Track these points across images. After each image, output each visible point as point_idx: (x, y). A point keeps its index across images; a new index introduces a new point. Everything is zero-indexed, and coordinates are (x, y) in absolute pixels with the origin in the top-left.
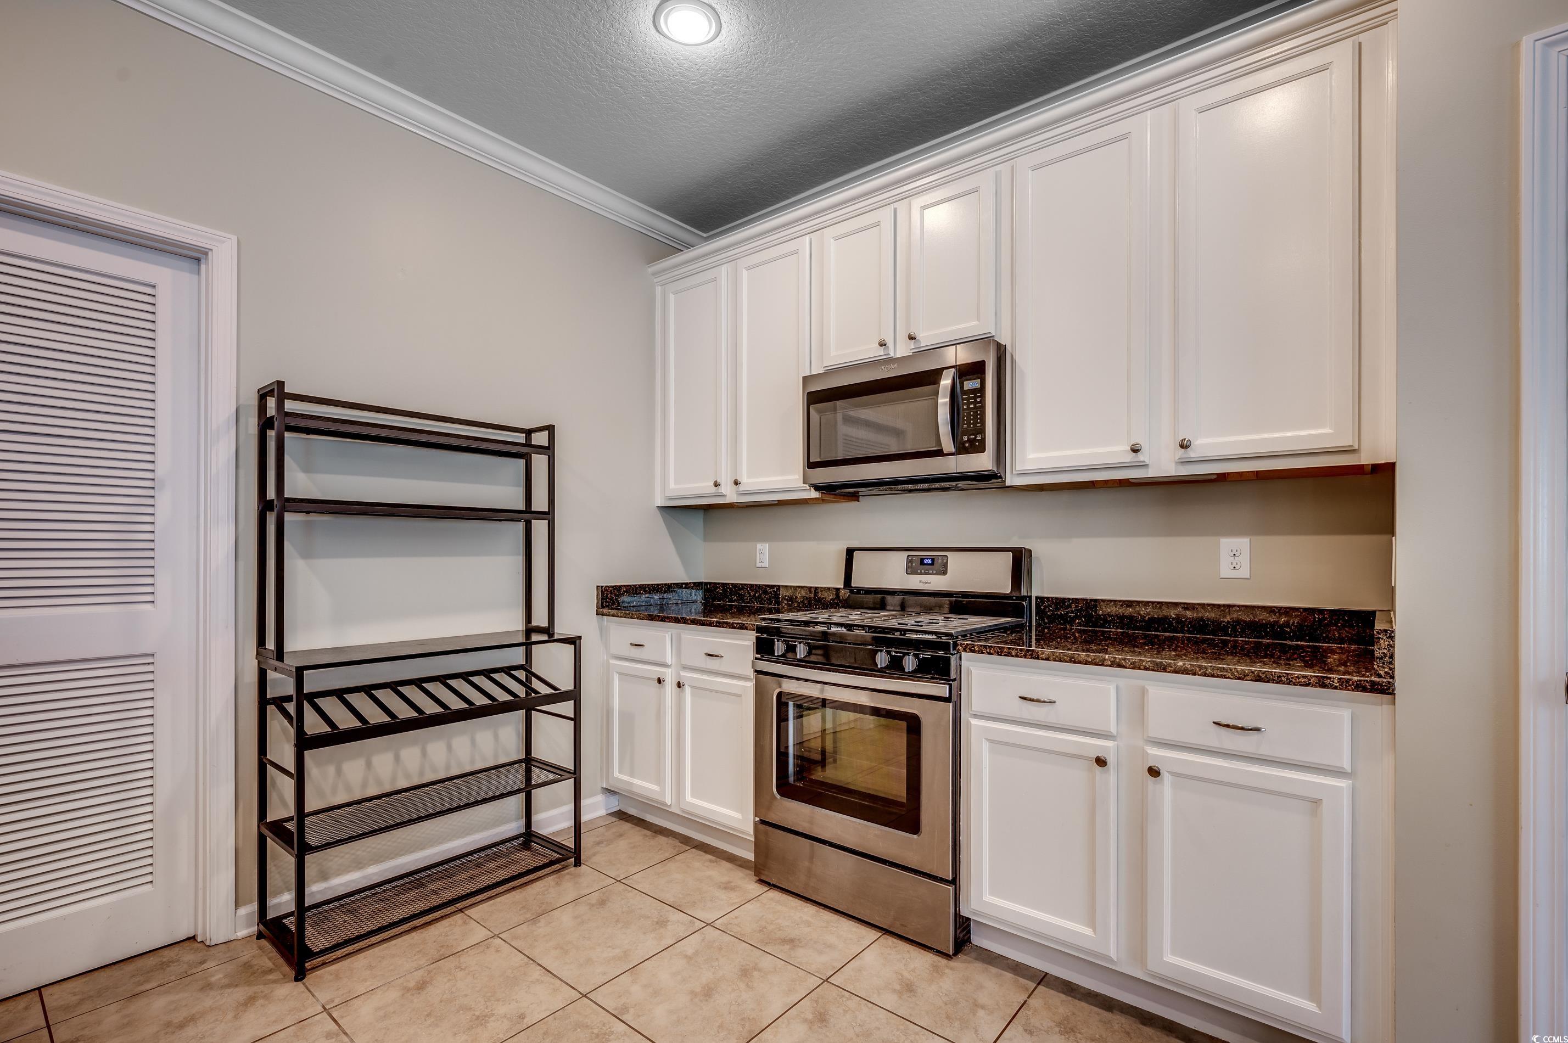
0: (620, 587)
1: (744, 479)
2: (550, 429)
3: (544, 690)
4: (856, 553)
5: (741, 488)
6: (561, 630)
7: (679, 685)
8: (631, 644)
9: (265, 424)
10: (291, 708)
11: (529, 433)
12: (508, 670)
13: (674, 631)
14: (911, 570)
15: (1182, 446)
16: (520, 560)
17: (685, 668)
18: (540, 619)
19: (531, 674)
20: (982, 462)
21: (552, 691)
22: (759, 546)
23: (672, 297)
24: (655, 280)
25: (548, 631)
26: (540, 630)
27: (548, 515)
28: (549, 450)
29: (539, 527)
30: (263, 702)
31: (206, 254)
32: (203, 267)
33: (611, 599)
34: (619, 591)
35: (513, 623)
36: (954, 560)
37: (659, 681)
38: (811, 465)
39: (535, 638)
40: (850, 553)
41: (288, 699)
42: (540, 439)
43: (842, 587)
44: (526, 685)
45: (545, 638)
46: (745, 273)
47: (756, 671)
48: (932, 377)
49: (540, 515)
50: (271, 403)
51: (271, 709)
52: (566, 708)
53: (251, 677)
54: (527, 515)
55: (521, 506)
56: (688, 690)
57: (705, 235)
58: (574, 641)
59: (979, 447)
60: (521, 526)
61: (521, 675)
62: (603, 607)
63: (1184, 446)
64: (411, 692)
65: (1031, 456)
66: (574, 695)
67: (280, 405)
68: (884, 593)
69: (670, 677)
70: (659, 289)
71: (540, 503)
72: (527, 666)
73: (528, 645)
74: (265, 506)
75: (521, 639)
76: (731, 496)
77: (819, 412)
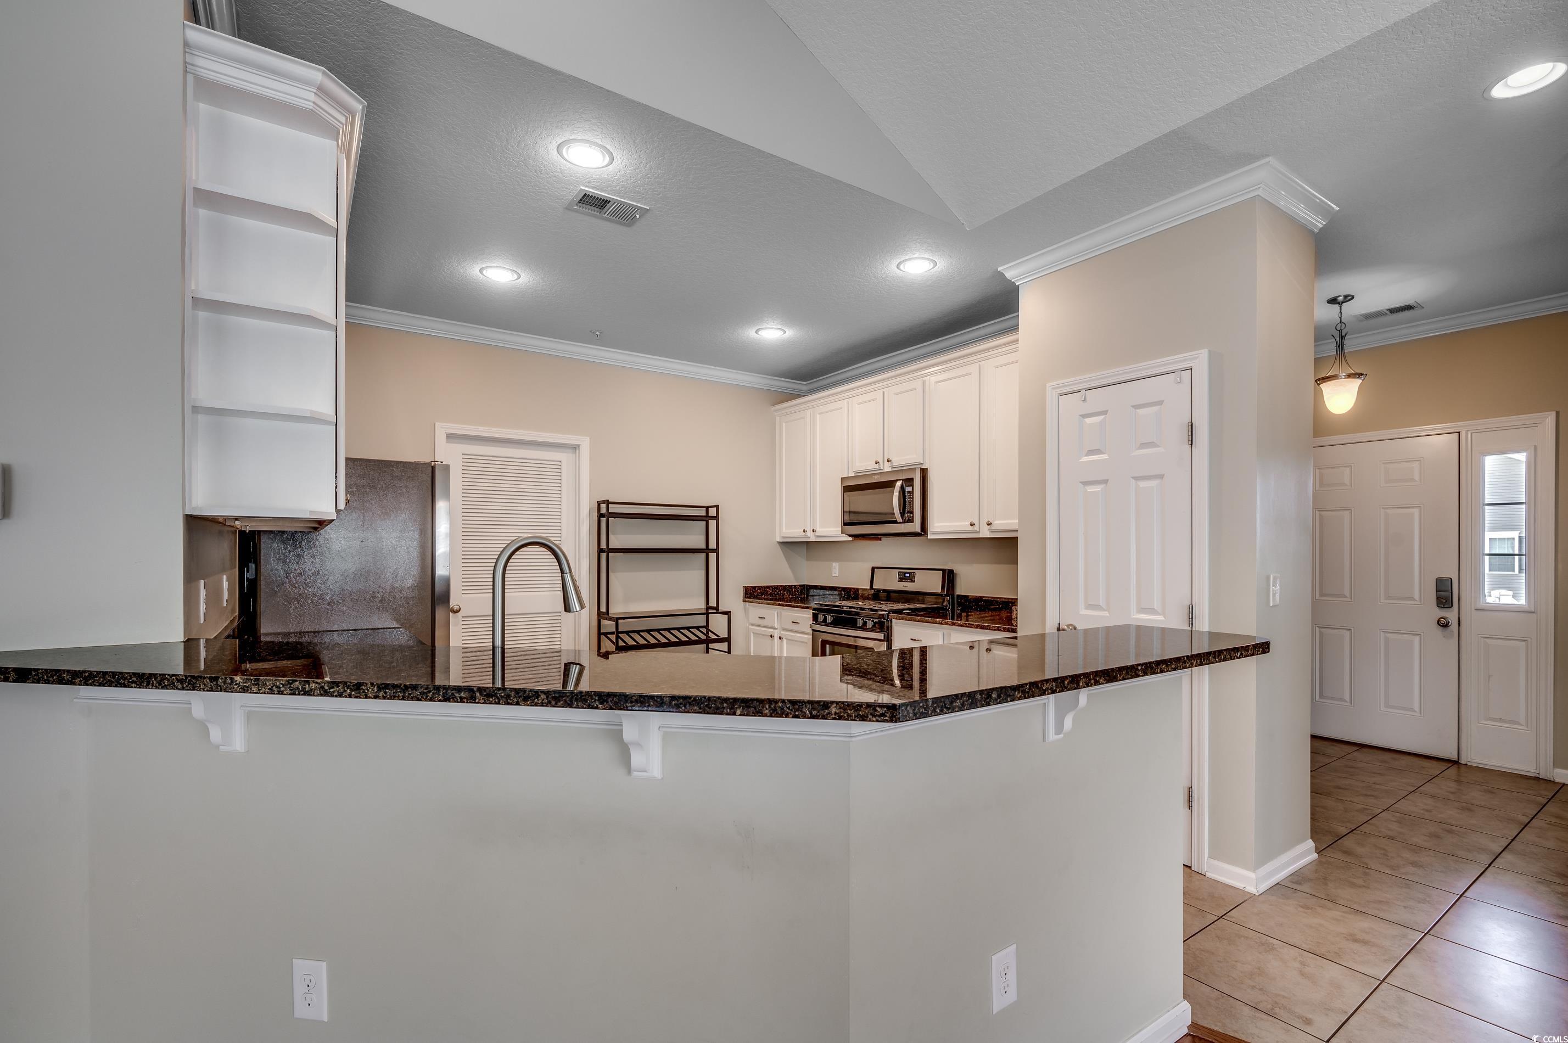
0: (755, 587)
1: (818, 529)
2: (717, 507)
3: (713, 637)
4: (875, 570)
5: (817, 533)
6: (721, 609)
7: (780, 638)
8: (759, 617)
9: (601, 515)
10: (613, 637)
11: (707, 508)
12: (698, 628)
13: (779, 611)
14: (901, 580)
15: (988, 525)
16: (704, 572)
17: (784, 629)
18: (713, 603)
19: (708, 630)
20: (916, 527)
21: (717, 637)
22: (834, 564)
23: (784, 424)
24: (776, 414)
25: (717, 608)
26: (712, 608)
27: (716, 551)
28: (716, 518)
29: (712, 556)
30: (600, 634)
31: (579, 446)
32: (577, 451)
33: (750, 593)
34: (755, 589)
35: (701, 606)
36: (918, 574)
37: (771, 636)
38: (845, 524)
39: (710, 611)
40: (873, 569)
41: (612, 633)
42: (712, 512)
43: (869, 588)
44: (707, 635)
45: (715, 611)
46: (818, 416)
47: (812, 630)
48: (891, 484)
49: (713, 551)
50: (603, 506)
51: (603, 637)
52: (724, 646)
53: (595, 623)
54: (706, 551)
55: (704, 547)
56: (784, 641)
57: (805, 383)
58: (727, 613)
59: (911, 520)
60: (704, 555)
61: (704, 630)
62: (746, 598)
63: (989, 524)
64: (656, 634)
65: (936, 525)
66: (728, 640)
67: (607, 508)
68: (889, 592)
69: (776, 634)
70: (778, 419)
71: (712, 545)
72: (707, 627)
73: (707, 614)
74: (600, 551)
75: (704, 611)
76: (812, 538)
77: (848, 496)
